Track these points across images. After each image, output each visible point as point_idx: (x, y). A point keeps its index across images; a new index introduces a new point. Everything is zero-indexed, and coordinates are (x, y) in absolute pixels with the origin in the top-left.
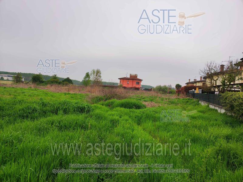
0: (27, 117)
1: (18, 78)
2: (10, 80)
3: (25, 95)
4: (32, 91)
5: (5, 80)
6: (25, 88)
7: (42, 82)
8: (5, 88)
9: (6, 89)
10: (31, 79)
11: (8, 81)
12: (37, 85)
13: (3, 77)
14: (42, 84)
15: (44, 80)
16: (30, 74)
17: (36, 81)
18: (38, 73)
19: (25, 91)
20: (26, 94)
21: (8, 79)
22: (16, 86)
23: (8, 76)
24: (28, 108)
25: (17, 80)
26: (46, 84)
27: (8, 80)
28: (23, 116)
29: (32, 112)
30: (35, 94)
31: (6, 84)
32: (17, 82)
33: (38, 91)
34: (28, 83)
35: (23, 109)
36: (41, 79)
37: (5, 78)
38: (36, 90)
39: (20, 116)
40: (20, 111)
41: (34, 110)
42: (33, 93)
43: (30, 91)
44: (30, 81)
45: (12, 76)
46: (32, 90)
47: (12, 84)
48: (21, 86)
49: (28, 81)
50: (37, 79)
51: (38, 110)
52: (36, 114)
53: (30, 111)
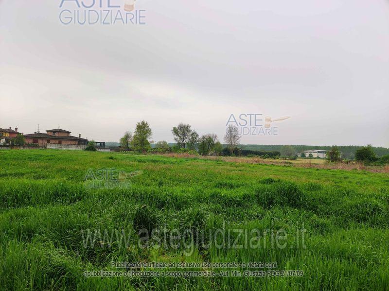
0: (365, 219)
1: (334, 154)
2: (321, 157)
3: (350, 182)
4: (359, 176)
5: (315, 158)
6: (347, 171)
7: (375, 160)
8: (318, 170)
9: (318, 172)
10: (353, 155)
11: (320, 159)
12: (366, 164)
13: (312, 153)
14: (374, 163)
15: (377, 156)
16: (350, 148)
17: (363, 159)
18: (365, 145)
19: (348, 175)
20: (350, 179)
21: (318, 156)
22: (332, 166)
23: (319, 152)
24: (365, 205)
25: (332, 158)
26: (382, 163)
27: (318, 158)
28: (358, 217)
29: (372, 212)
30: (367, 181)
31: (318, 164)
32: (332, 161)
33: (370, 175)
34: (350, 162)
35: (356, 206)
36: (372, 154)
37: (315, 155)
38: (365, 174)
39: (352, 216)
40: (351, 207)
41: (376, 210)
42: (362, 179)
43: (357, 175)
44: (352, 159)
45: (323, 152)
46: (359, 174)
47: (326, 164)
48: (339, 166)
49: (348, 159)
50: (365, 155)
51: (383, 211)
52: (381, 217)
53: (370, 210)
